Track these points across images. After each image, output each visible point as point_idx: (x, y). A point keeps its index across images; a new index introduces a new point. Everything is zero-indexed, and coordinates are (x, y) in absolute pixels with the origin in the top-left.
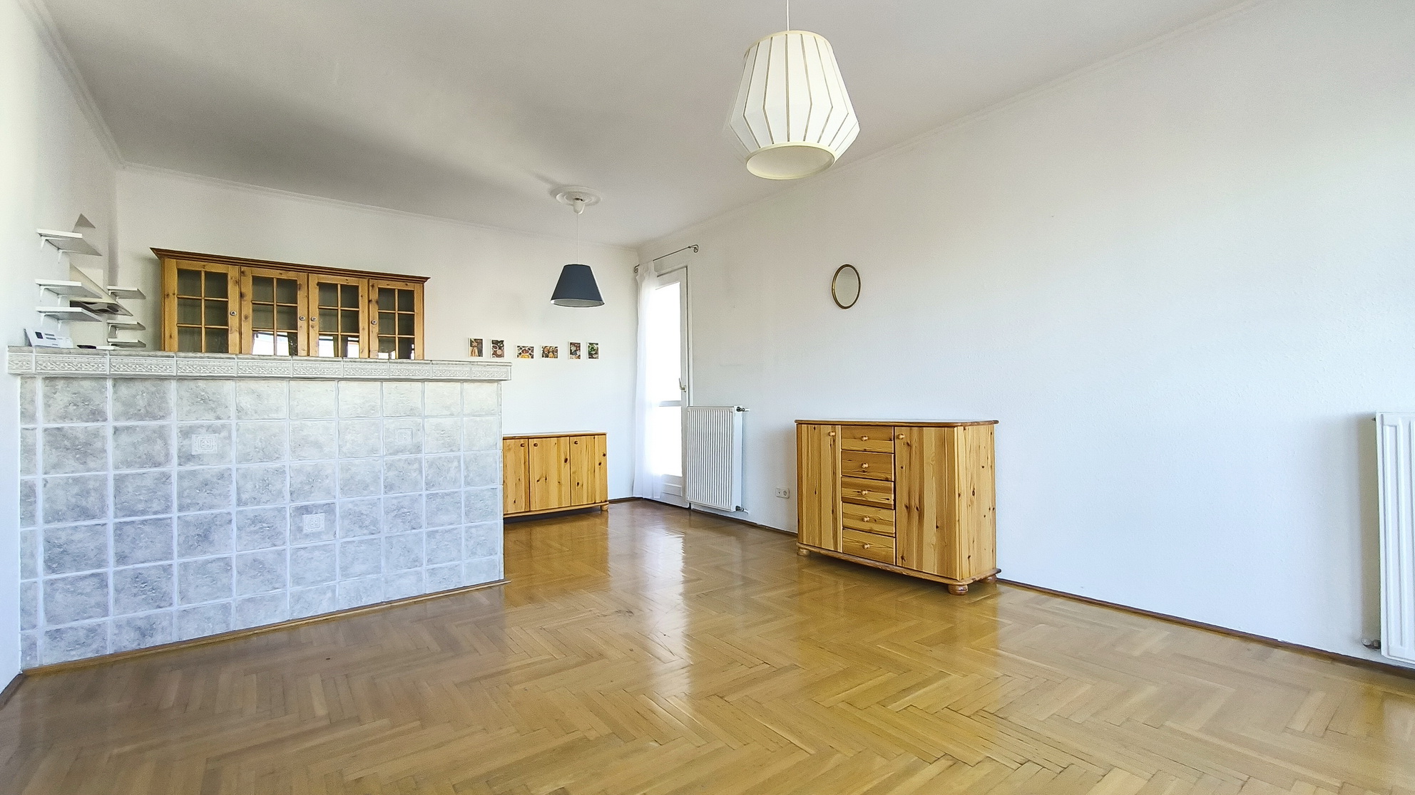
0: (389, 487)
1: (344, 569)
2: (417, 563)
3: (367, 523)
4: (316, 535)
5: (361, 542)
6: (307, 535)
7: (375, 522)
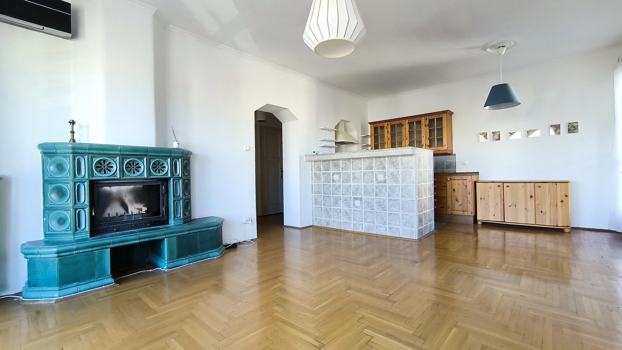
0: (377, 195)
1: (365, 219)
2: (385, 224)
3: (371, 206)
4: (358, 207)
5: (369, 212)
6: (356, 206)
7: (373, 206)
